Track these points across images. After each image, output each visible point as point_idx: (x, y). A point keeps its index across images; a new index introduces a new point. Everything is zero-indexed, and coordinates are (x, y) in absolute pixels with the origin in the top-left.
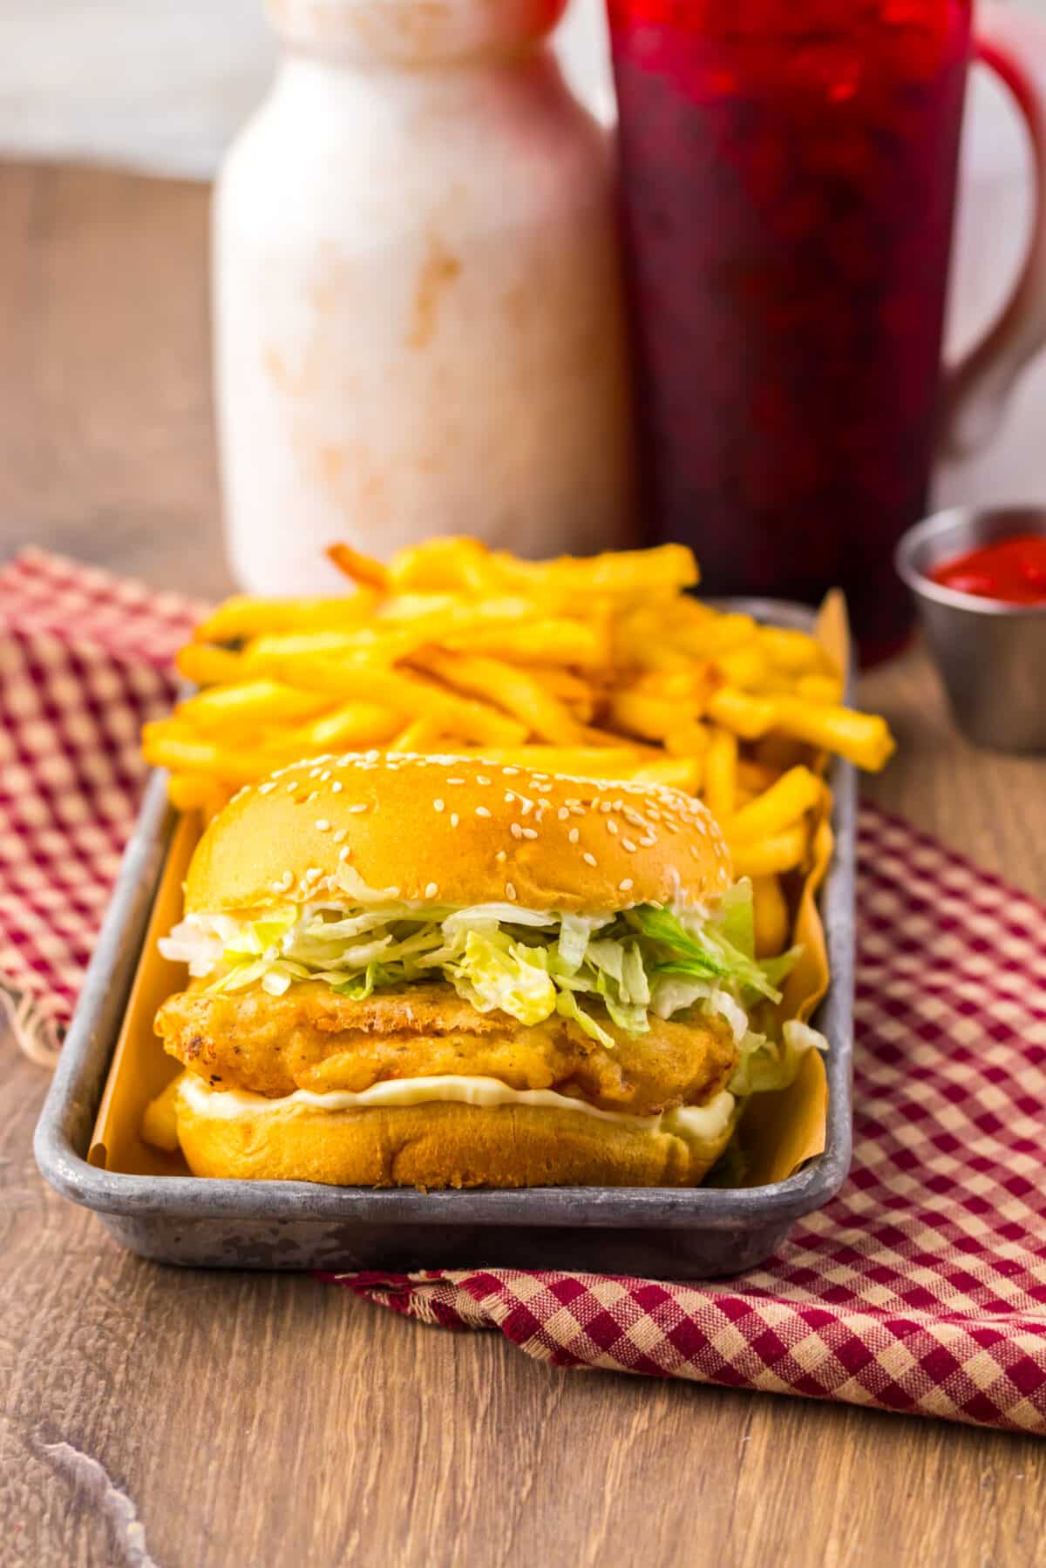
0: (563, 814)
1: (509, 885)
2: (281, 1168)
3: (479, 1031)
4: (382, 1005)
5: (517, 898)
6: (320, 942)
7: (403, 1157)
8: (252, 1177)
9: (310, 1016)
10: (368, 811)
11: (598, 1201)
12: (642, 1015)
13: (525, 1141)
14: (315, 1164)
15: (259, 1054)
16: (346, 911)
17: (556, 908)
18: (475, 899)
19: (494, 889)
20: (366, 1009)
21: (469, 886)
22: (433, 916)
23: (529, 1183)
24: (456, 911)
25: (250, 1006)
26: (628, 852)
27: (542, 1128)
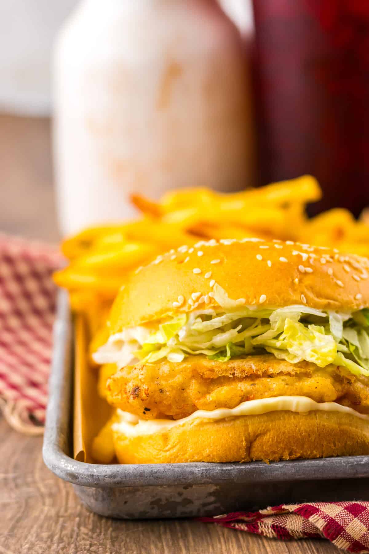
0: (323, 261)
1: (303, 296)
2: (187, 456)
4: (236, 364)
5: (307, 303)
6: (200, 333)
7: (257, 444)
8: (170, 462)
9: (199, 371)
10: (221, 263)
11: (363, 463)
13: (323, 431)
14: (207, 451)
15: (174, 392)
16: (214, 314)
17: (326, 308)
18: (286, 303)
19: (295, 297)
20: (229, 366)
21: (282, 296)
22: (262, 315)
23: (324, 456)
24: (276, 310)
25: (165, 369)
26: (356, 281)
27: (331, 424)
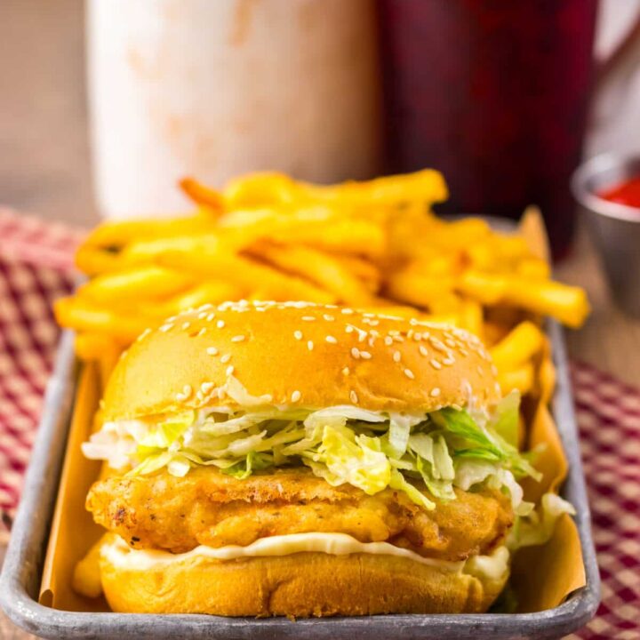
0: (388, 341)
1: (353, 392)
2: (186, 605)
3: (333, 499)
4: (258, 482)
5: (359, 402)
6: (211, 437)
7: (278, 594)
8: (163, 612)
9: (206, 491)
10: (246, 340)
11: (423, 625)
12: (449, 488)
13: (368, 581)
14: (212, 601)
15: (170, 519)
16: (231, 413)
17: (386, 409)
18: (328, 402)
19: (341, 395)
20: (248, 486)
21: (323, 393)
22: (296, 416)
23: (371, 612)
24: (314, 411)
25: (161, 485)
26: (436, 369)
27: (380, 571)
